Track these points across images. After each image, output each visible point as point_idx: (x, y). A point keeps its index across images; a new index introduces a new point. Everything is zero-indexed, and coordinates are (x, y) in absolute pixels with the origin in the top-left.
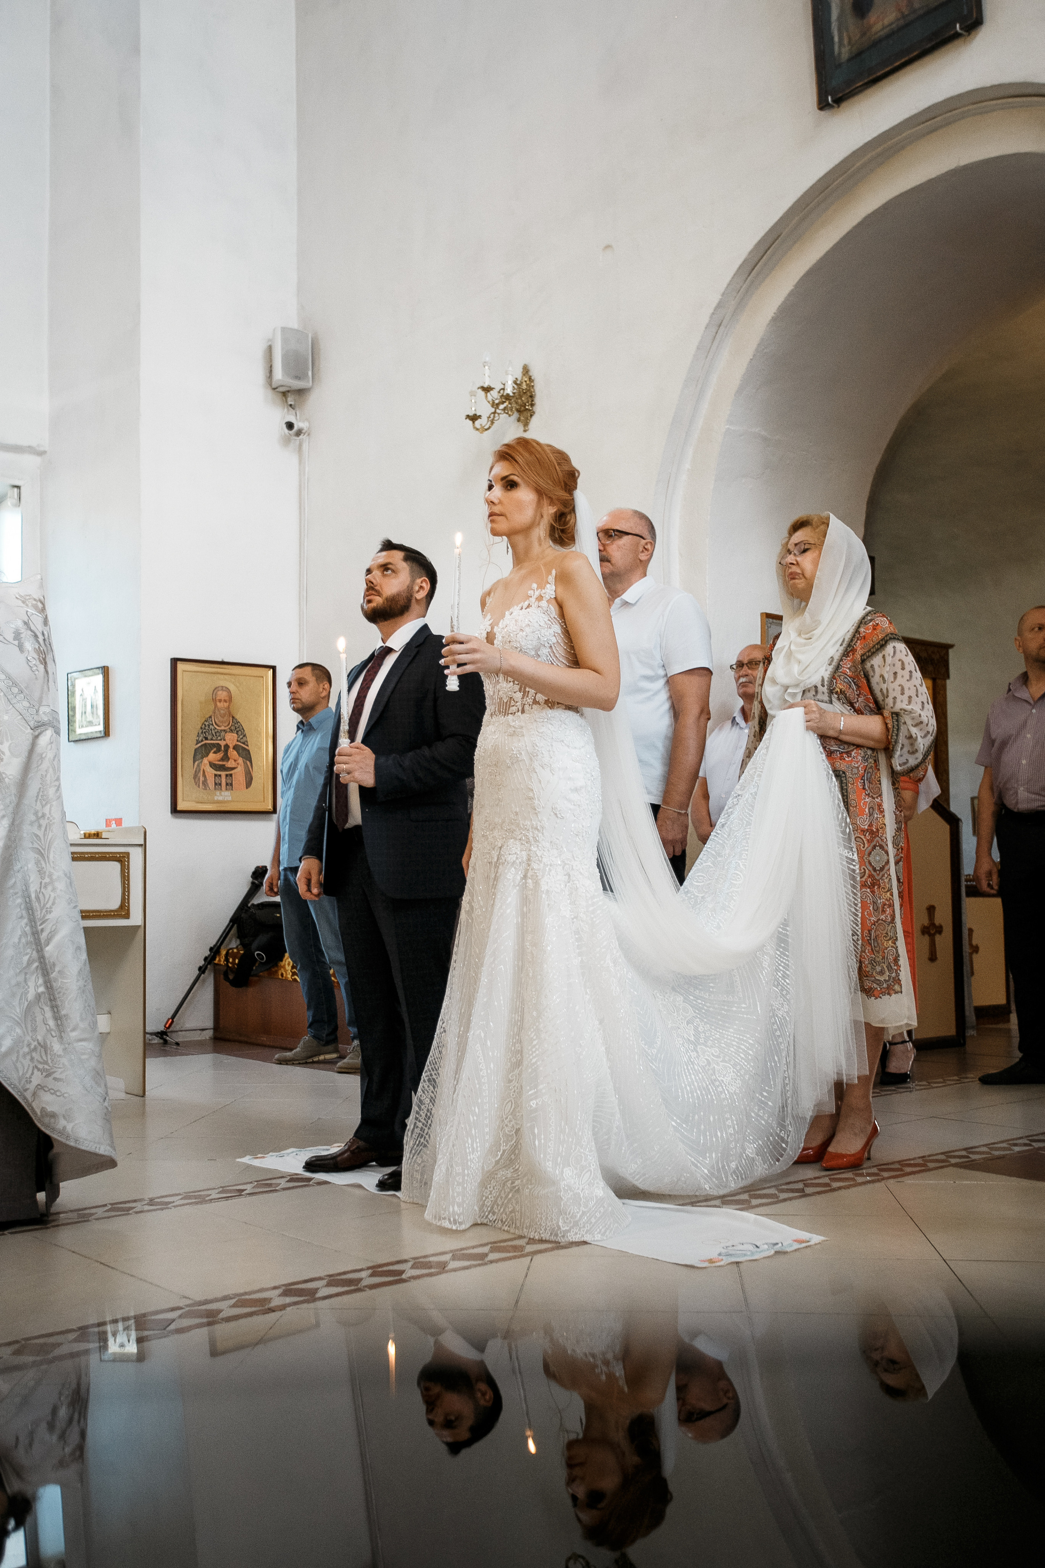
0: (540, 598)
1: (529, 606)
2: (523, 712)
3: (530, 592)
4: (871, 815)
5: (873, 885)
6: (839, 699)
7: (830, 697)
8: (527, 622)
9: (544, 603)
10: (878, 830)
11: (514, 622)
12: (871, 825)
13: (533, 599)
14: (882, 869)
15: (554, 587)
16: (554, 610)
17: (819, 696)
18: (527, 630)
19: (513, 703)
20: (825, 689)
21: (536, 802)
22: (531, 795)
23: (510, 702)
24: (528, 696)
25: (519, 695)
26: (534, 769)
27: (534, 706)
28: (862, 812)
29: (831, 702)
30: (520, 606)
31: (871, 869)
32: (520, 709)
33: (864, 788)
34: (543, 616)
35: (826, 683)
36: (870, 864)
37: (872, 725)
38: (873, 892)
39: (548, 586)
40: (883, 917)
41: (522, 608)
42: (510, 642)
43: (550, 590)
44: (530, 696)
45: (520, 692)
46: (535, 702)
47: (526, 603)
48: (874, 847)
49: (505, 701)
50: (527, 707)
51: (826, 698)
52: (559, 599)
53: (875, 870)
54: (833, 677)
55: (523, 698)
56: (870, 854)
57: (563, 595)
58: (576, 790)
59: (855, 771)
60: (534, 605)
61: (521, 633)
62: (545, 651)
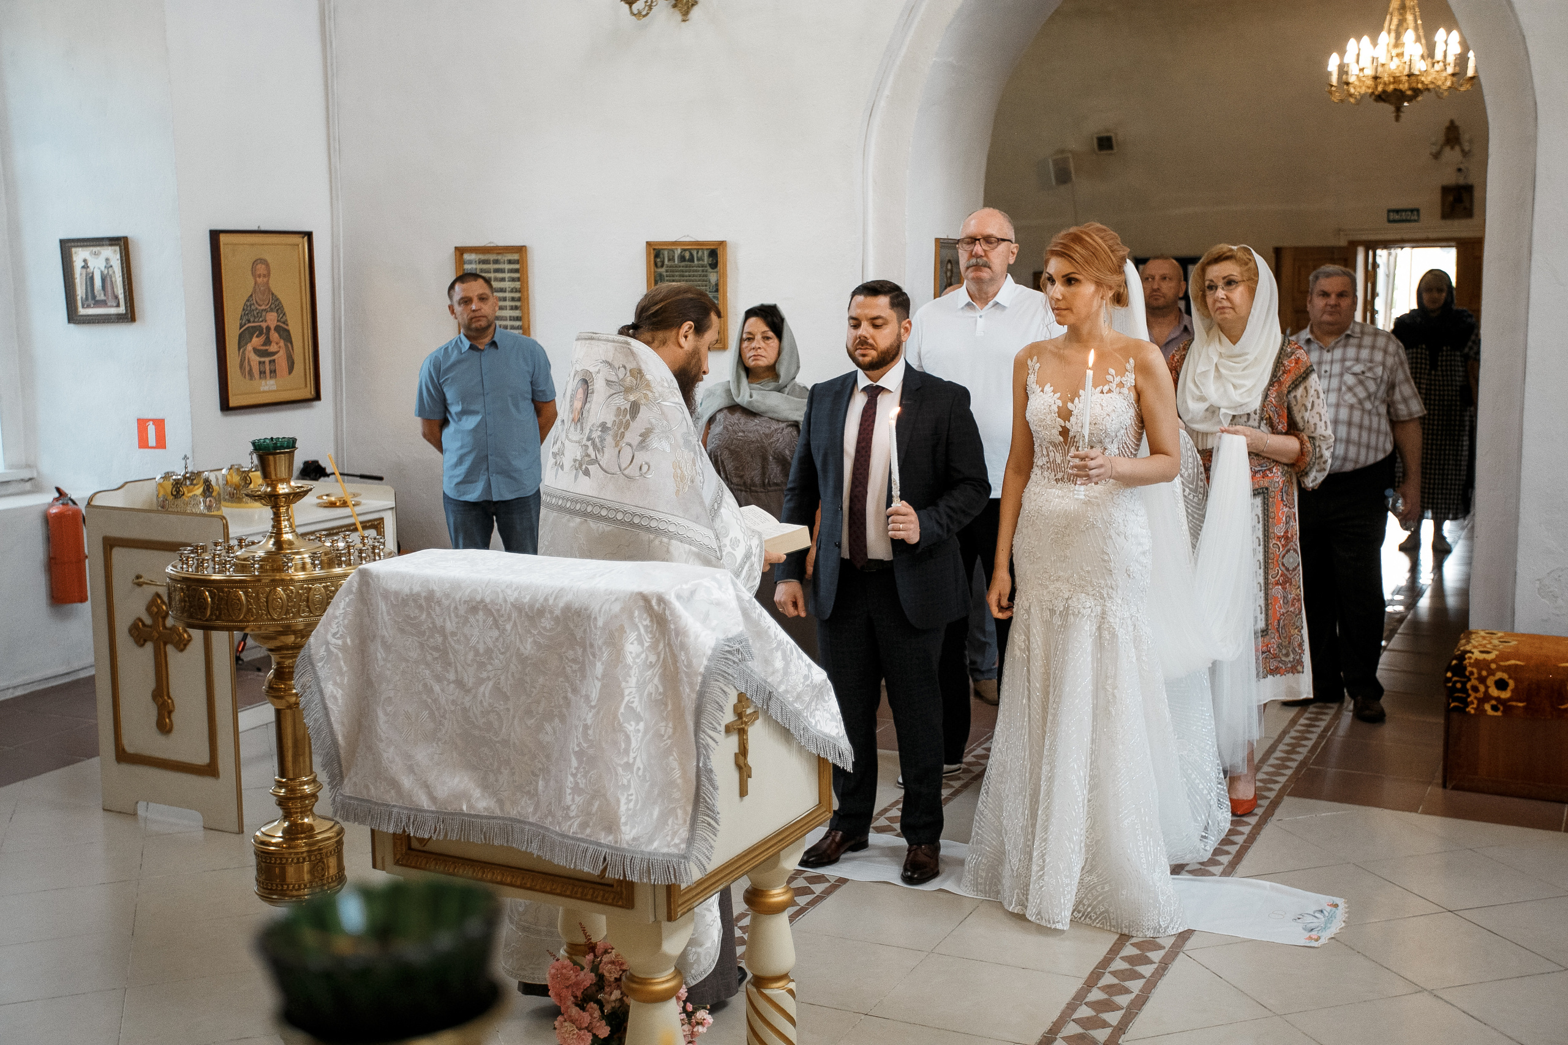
0: (1121, 385)
1: (1110, 391)
3: (1110, 378)
4: (1287, 523)
5: (1285, 582)
6: (1266, 424)
7: (1260, 423)
8: (1112, 408)
9: (1125, 391)
10: (1292, 536)
12: (1286, 532)
14: (1294, 569)
15: (1134, 376)
16: (1132, 395)
17: (1251, 422)
18: (1113, 416)
20: (1257, 417)
21: (1112, 564)
22: (1106, 558)
26: (1110, 537)
28: (1280, 519)
29: (1259, 427)
31: (1283, 569)
33: (1282, 500)
35: (1258, 412)
36: (1283, 565)
37: (1291, 444)
38: (1284, 588)
40: (1292, 609)
41: (1102, 392)
42: (1095, 424)
43: (1130, 379)
47: (1106, 388)
48: (1288, 551)
51: (1256, 424)
52: (1139, 386)
53: (1287, 570)
54: (1263, 406)
56: (1284, 556)
57: (1140, 383)
58: (1144, 553)
59: (1276, 485)
60: (1116, 390)
62: (1123, 431)
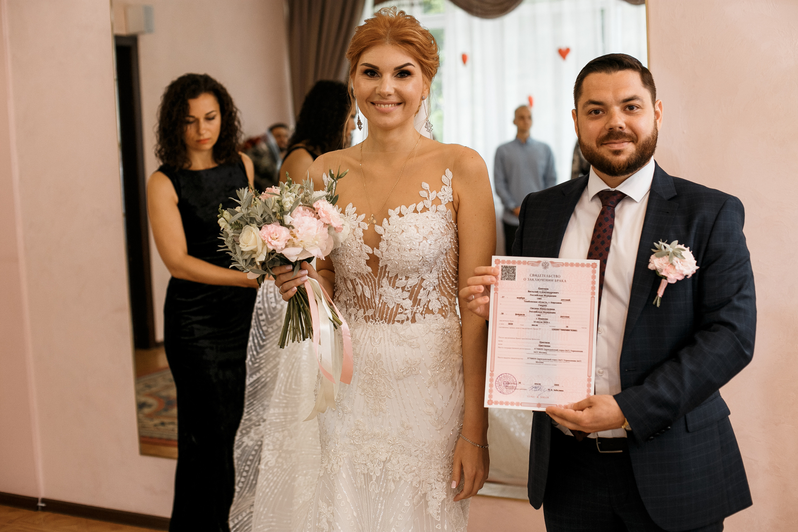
2: (414, 320)
11: (413, 227)
13: (428, 203)
19: (400, 310)
23: (397, 309)
24: (419, 304)
25: (408, 303)
27: (427, 315)
30: (412, 207)
32: (410, 316)
34: (443, 221)
39: (444, 187)
44: (422, 305)
45: (410, 299)
46: (428, 311)
49: (391, 307)
50: (418, 316)
55: (413, 306)
61: (425, 241)
